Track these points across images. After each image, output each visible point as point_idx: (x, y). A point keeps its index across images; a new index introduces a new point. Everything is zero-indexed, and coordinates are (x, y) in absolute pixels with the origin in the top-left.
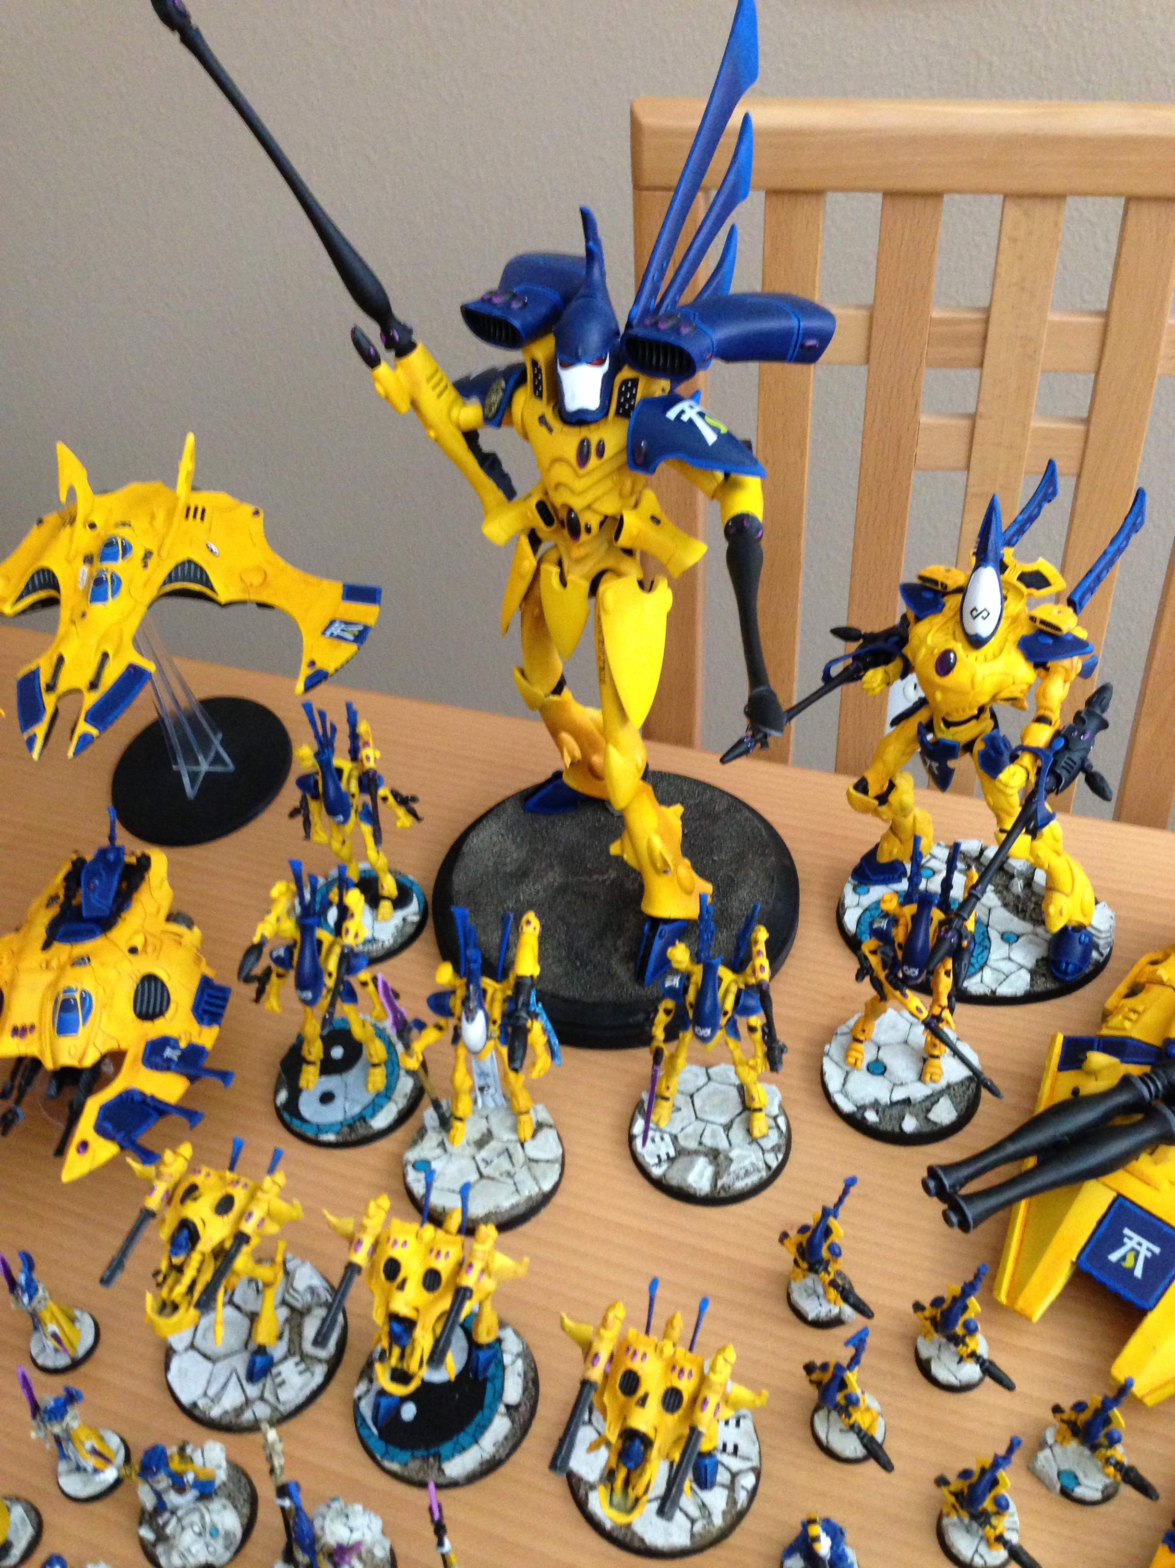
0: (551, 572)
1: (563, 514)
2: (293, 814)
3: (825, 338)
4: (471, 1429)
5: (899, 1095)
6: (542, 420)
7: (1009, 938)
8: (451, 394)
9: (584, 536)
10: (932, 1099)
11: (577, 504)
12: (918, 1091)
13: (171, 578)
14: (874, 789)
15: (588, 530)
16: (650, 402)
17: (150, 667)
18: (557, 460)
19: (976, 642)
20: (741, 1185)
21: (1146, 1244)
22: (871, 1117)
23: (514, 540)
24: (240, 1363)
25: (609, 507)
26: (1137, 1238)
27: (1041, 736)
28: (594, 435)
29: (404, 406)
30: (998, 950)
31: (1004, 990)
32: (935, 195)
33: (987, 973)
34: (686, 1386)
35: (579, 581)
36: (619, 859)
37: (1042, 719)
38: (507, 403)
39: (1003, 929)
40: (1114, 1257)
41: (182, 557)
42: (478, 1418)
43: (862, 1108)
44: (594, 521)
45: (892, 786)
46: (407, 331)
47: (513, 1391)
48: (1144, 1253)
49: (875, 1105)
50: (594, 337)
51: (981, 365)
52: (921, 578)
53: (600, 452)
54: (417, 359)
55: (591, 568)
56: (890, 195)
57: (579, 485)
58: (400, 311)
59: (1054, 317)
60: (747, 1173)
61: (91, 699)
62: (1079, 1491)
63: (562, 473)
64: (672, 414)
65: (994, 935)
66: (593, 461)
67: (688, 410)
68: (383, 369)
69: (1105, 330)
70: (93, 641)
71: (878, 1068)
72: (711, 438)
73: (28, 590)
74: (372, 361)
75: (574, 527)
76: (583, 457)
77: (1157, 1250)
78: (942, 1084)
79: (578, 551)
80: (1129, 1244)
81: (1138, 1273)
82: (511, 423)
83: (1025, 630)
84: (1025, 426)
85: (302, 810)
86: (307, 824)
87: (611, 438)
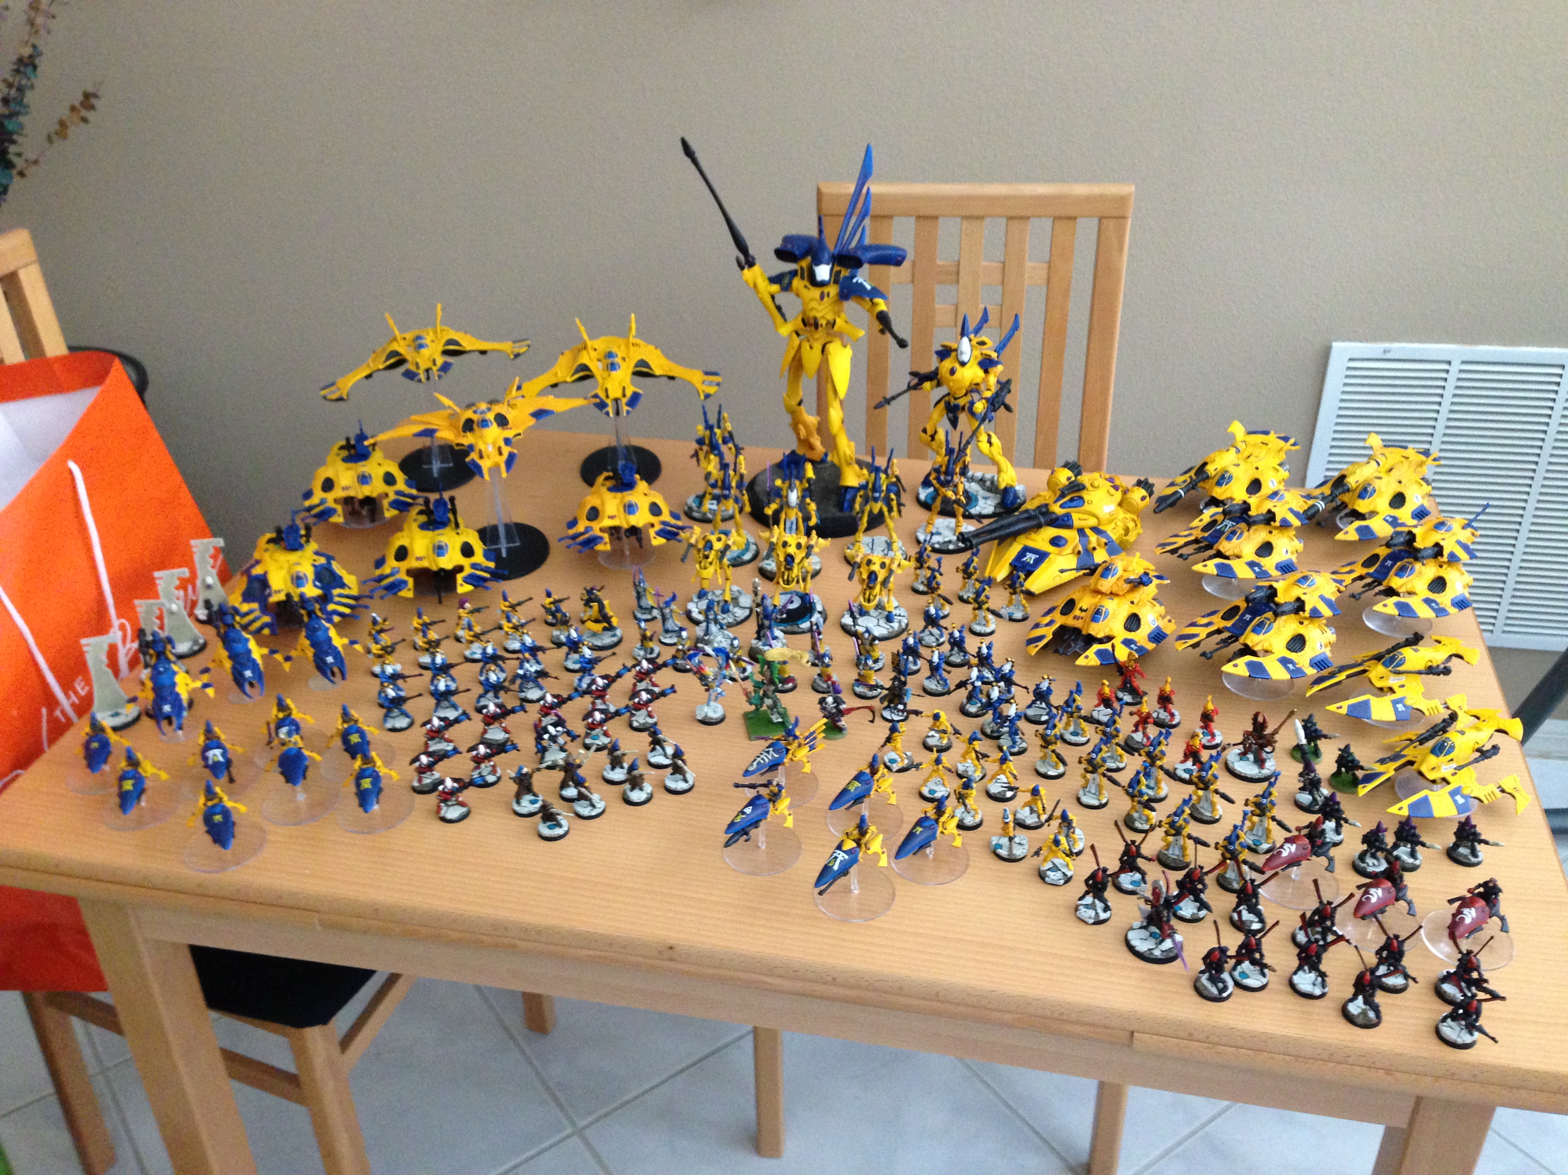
0: (806, 346)
1: (812, 322)
2: (692, 457)
3: (904, 258)
4: (806, 617)
5: (947, 539)
6: (805, 287)
7: (985, 498)
8: (767, 282)
9: (820, 329)
11: (818, 315)
12: (954, 538)
13: (636, 366)
14: (929, 432)
15: (822, 326)
16: (845, 278)
17: (641, 392)
18: (812, 300)
19: (963, 364)
21: (1034, 555)
22: (937, 546)
23: (790, 336)
25: (830, 317)
26: (1031, 555)
27: (988, 394)
28: (826, 290)
29: (752, 285)
30: (981, 502)
31: (985, 512)
32: (935, 218)
33: (978, 508)
34: (887, 561)
35: (818, 347)
37: (988, 390)
38: (790, 283)
39: (983, 496)
40: (1023, 560)
41: (639, 358)
42: (808, 615)
44: (824, 322)
45: (936, 432)
46: (753, 258)
47: (819, 608)
48: (1034, 557)
49: (938, 543)
50: (826, 256)
51: (958, 282)
52: (942, 346)
53: (828, 295)
54: (756, 269)
55: (822, 342)
56: (919, 217)
57: (820, 308)
58: (752, 251)
59: (984, 263)
61: (624, 400)
63: (814, 304)
64: (855, 280)
66: (826, 299)
67: (859, 279)
68: (746, 271)
69: (1004, 268)
70: (617, 383)
71: (938, 534)
72: (869, 287)
73: (576, 372)
74: (742, 268)
75: (816, 325)
76: (822, 297)
77: (1037, 556)
79: (816, 336)
80: (1029, 556)
81: (1031, 563)
82: (793, 291)
83: (980, 358)
85: (696, 455)
86: (698, 461)
87: (833, 290)
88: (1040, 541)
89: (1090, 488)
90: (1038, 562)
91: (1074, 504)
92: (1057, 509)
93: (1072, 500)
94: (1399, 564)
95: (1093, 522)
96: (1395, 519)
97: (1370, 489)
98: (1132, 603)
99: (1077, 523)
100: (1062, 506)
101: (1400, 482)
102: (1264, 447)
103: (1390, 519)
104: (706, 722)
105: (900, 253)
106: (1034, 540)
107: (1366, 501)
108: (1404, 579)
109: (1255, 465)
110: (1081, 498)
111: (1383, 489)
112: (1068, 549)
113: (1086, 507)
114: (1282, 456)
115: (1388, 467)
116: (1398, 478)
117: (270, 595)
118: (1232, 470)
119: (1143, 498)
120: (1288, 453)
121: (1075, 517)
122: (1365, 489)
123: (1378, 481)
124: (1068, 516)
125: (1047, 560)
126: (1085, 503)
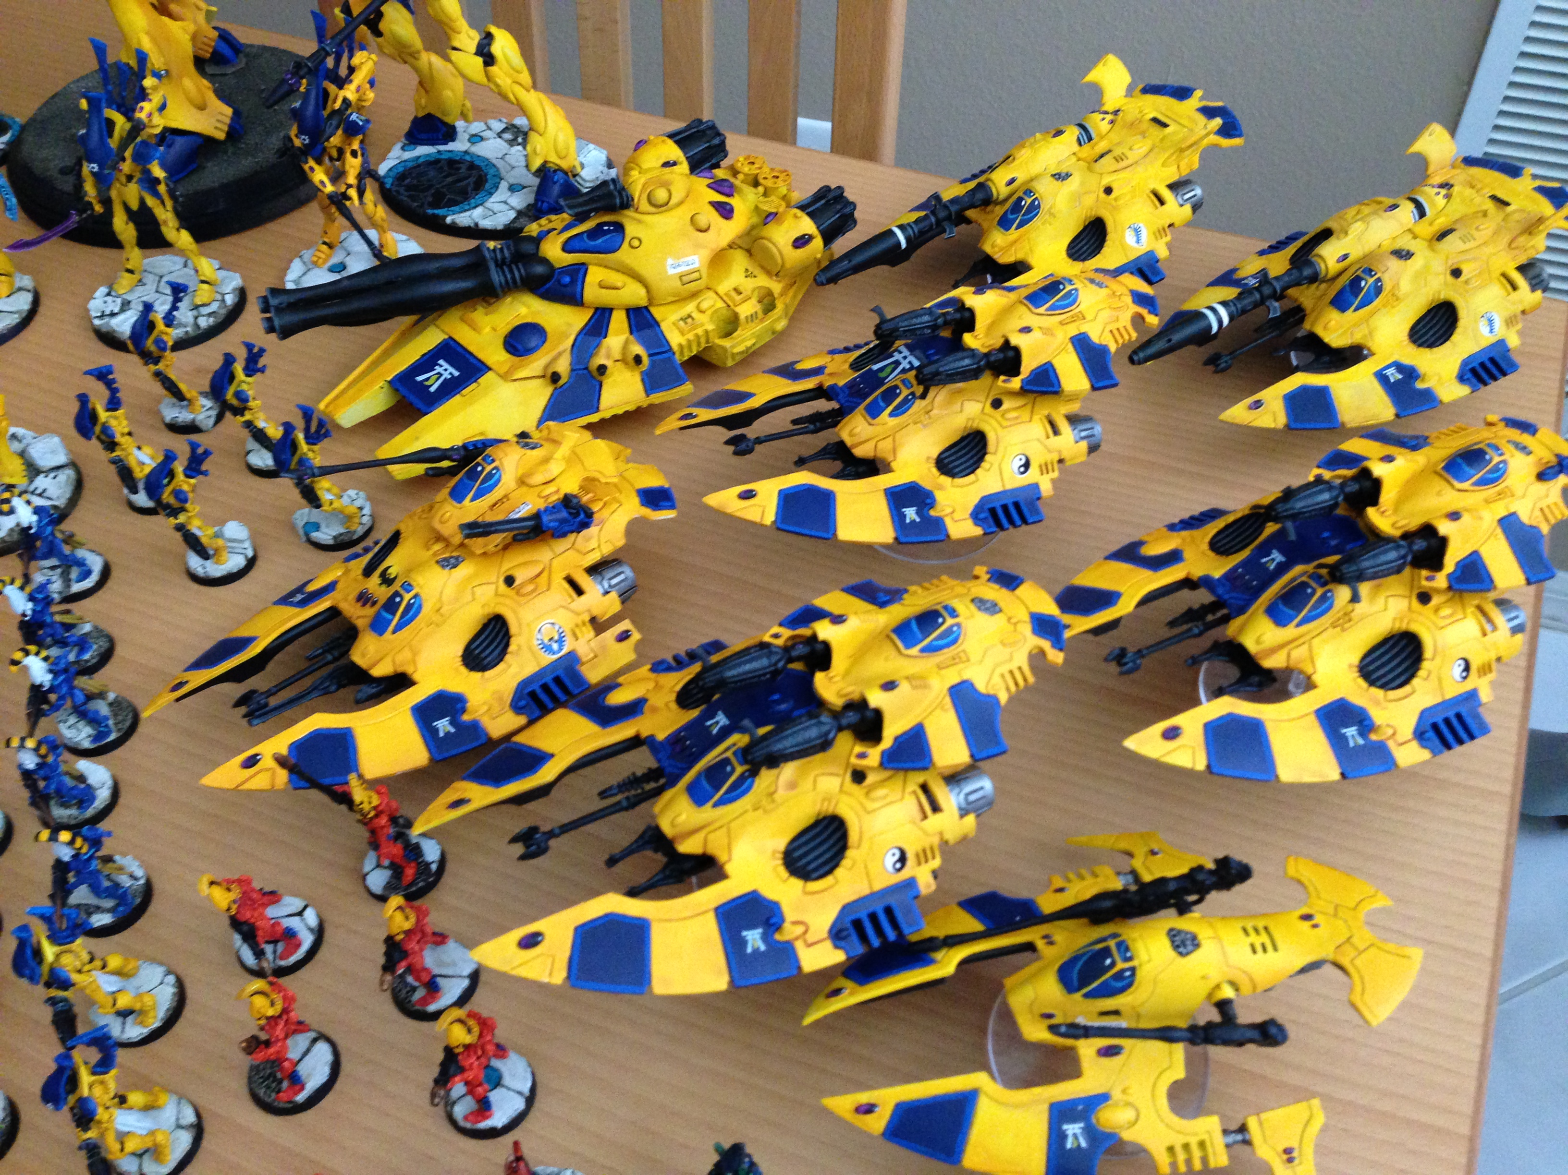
7: (515, 188)
21: (451, 369)
26: (446, 365)
31: (486, 223)
33: (478, 211)
39: (512, 181)
40: (419, 378)
48: (446, 375)
62: (316, 536)
65: (504, 185)
71: (338, 268)
77: (456, 373)
80: (438, 370)
81: (432, 389)
88: (487, 330)
89: (644, 206)
90: (450, 388)
91: (599, 242)
92: (554, 250)
93: (596, 231)
94: (1298, 569)
95: (634, 294)
96: (1410, 373)
97: (1367, 283)
98: (510, 581)
99: (592, 292)
100: (567, 248)
101: (1456, 273)
102: (1156, 132)
103: (1394, 375)
106: (474, 327)
107: (1350, 315)
108: (1290, 631)
109: (1106, 181)
110: (619, 228)
111: (1405, 286)
112: (537, 363)
113: (624, 254)
114: (1192, 162)
115: (1441, 223)
116: (1453, 263)
118: (1045, 189)
119: (801, 242)
120: (1209, 154)
121: (595, 275)
122: (1355, 284)
123: (1394, 264)
124: (578, 271)
125: (474, 385)
126: (625, 245)
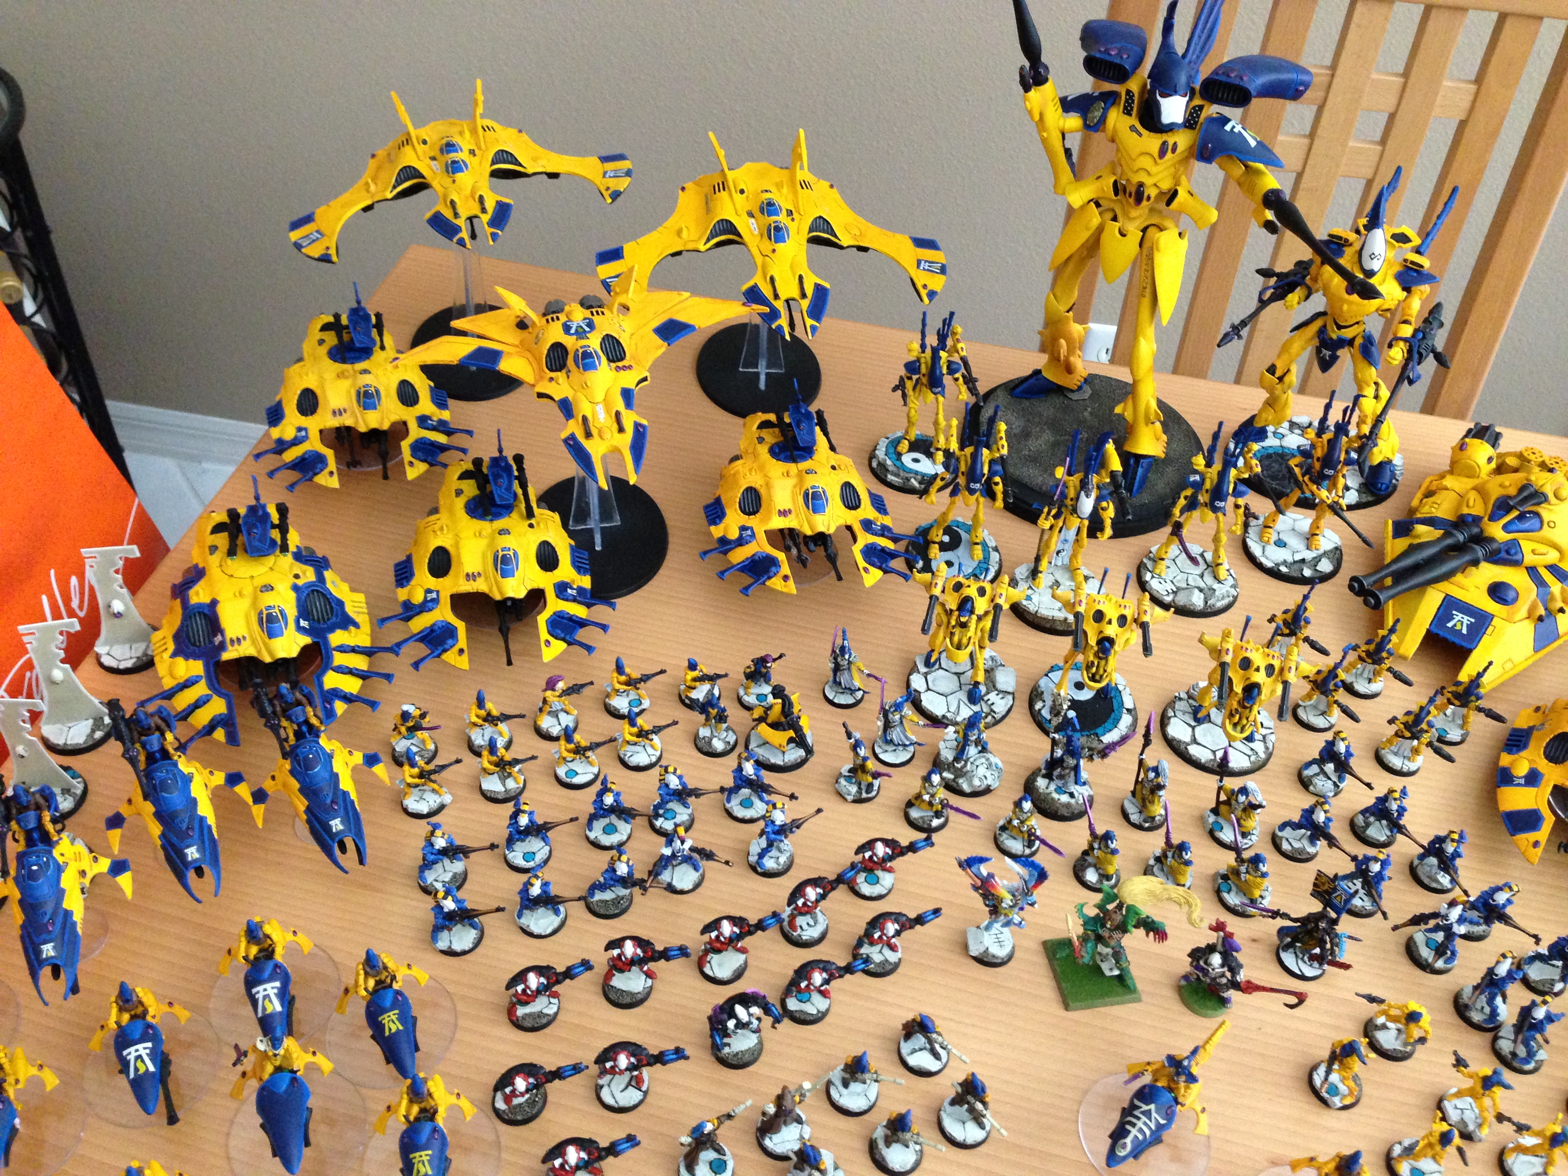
0: (1112, 228)
1: (1133, 190)
2: (895, 389)
3: (1307, 86)
4: (1110, 721)
5: (1298, 557)
6: (1133, 128)
8: (1061, 110)
9: (1144, 203)
10: (1317, 560)
11: (1148, 181)
12: (1309, 555)
13: (811, 229)
14: (1278, 373)
15: (1149, 198)
16: (1211, 120)
17: (827, 285)
18: (1140, 152)
20: (1220, 604)
21: (1466, 618)
22: (1284, 569)
24: (963, 696)
25: (1168, 185)
26: (1461, 615)
27: (1407, 331)
28: (1171, 139)
29: (1036, 115)
35: (1135, 231)
36: (1121, 417)
37: (1406, 322)
38: (1103, 119)
40: (1450, 625)
41: (816, 213)
42: (1113, 716)
43: (1278, 565)
44: (1154, 193)
45: (1289, 370)
46: (1047, 70)
47: (1128, 703)
48: (1465, 622)
49: (1285, 563)
52: (1330, 235)
53: (1174, 150)
54: (1048, 88)
55: (1144, 224)
57: (1154, 169)
60: (1223, 598)
62: (1449, 737)
63: (1146, 162)
64: (1227, 127)
66: (1169, 155)
67: (1236, 126)
68: (1031, 94)
69: (1404, 84)
70: (787, 267)
71: (1281, 544)
72: (1253, 143)
74: (1026, 87)
75: (1139, 196)
76: (1162, 153)
77: (1471, 620)
78: (1321, 551)
79: (1134, 213)
80: (1457, 618)
81: (1464, 631)
82: (1104, 131)
83: (1397, 268)
84: (1344, 145)
85: (900, 386)
86: (904, 396)
87: (1183, 140)
88: (1472, 589)
89: (1553, 500)
91: (1526, 525)
92: (1496, 531)
93: (1521, 517)
95: (1552, 557)
99: (1529, 559)
100: (1505, 528)
104: (985, 961)
105: (1305, 78)
106: (1465, 589)
110: (1537, 515)
112: (1522, 608)
113: (1546, 532)
117: (222, 647)
121: (1527, 546)
124: (1515, 543)
125: (1491, 628)
126: (1545, 526)
